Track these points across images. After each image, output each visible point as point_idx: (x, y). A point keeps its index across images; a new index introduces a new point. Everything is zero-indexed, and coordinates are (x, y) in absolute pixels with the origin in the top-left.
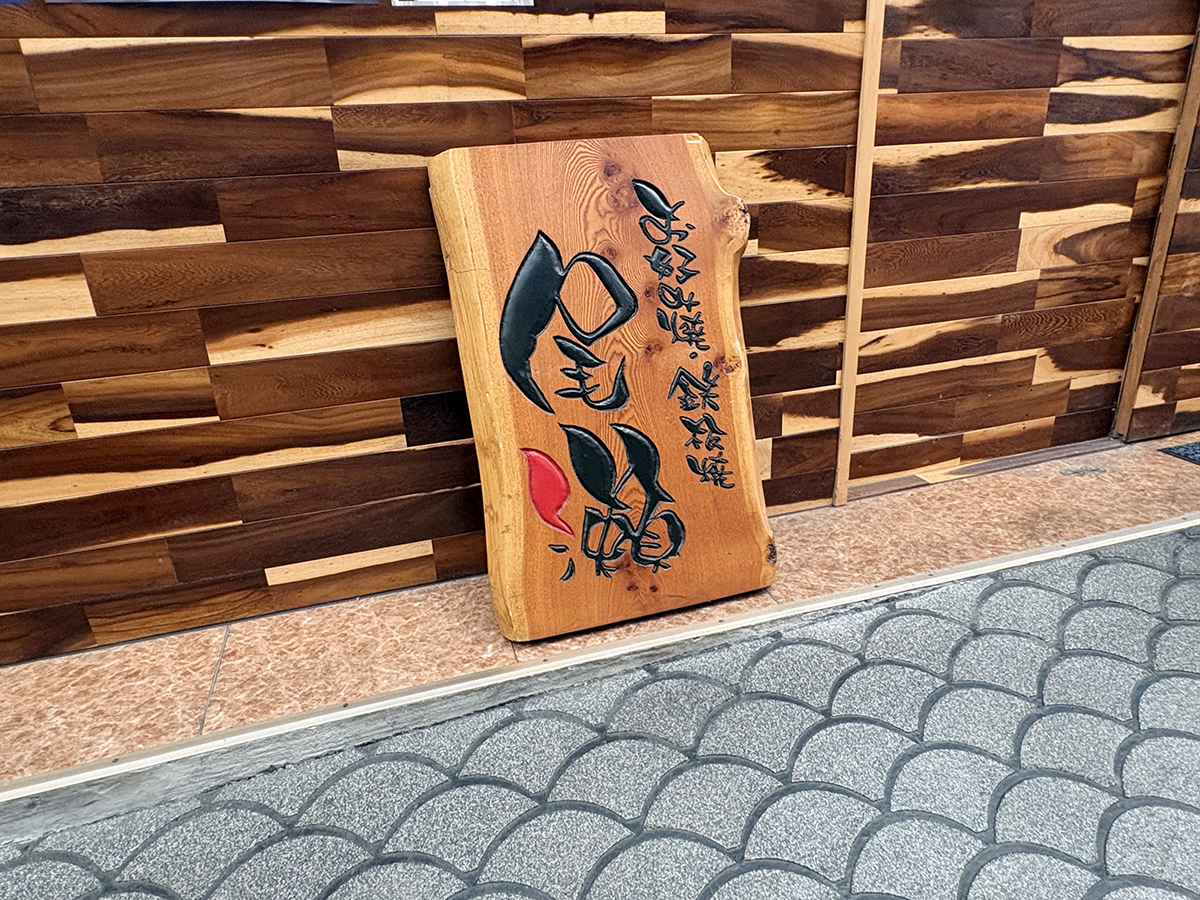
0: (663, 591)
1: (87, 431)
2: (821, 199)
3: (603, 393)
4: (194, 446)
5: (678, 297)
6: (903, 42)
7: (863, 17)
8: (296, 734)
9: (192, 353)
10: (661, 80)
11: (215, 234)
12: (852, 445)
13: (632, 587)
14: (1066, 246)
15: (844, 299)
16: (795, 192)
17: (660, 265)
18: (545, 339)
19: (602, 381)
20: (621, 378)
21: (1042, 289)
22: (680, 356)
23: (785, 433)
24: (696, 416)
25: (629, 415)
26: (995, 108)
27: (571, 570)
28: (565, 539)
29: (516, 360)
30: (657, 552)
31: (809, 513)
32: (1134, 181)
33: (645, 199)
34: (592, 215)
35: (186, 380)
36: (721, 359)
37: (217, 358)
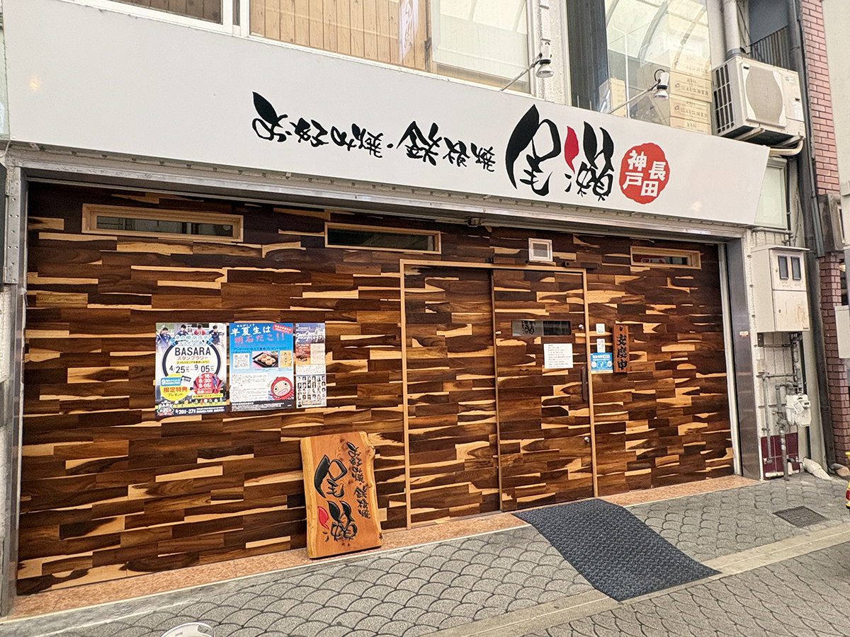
0: (352, 546)
1: (213, 503)
2: (396, 444)
3: (338, 493)
4: (236, 507)
5: (357, 470)
6: (416, 407)
7: (403, 403)
8: (260, 576)
9: (241, 484)
10: (355, 420)
11: (252, 456)
12: (411, 512)
13: (343, 544)
14: (471, 453)
15: (404, 469)
16: (389, 442)
17: (353, 462)
18: (325, 480)
19: (338, 490)
20: (342, 489)
21: (466, 465)
22: (357, 484)
23: (390, 506)
24: (361, 499)
25: (344, 499)
26: (443, 419)
27: (328, 539)
28: (326, 530)
29: (318, 485)
30: (350, 535)
31: (399, 531)
32: (488, 436)
33: (350, 447)
34: (337, 451)
35: (239, 490)
36: (367, 485)
37: (246, 485)
